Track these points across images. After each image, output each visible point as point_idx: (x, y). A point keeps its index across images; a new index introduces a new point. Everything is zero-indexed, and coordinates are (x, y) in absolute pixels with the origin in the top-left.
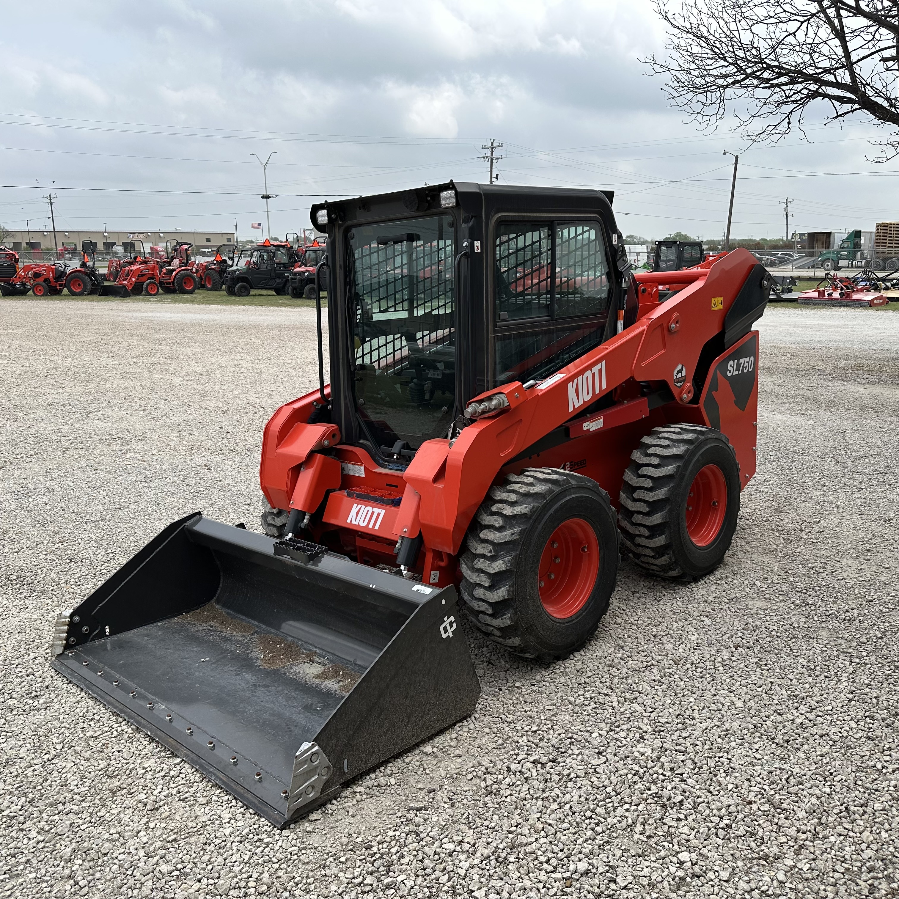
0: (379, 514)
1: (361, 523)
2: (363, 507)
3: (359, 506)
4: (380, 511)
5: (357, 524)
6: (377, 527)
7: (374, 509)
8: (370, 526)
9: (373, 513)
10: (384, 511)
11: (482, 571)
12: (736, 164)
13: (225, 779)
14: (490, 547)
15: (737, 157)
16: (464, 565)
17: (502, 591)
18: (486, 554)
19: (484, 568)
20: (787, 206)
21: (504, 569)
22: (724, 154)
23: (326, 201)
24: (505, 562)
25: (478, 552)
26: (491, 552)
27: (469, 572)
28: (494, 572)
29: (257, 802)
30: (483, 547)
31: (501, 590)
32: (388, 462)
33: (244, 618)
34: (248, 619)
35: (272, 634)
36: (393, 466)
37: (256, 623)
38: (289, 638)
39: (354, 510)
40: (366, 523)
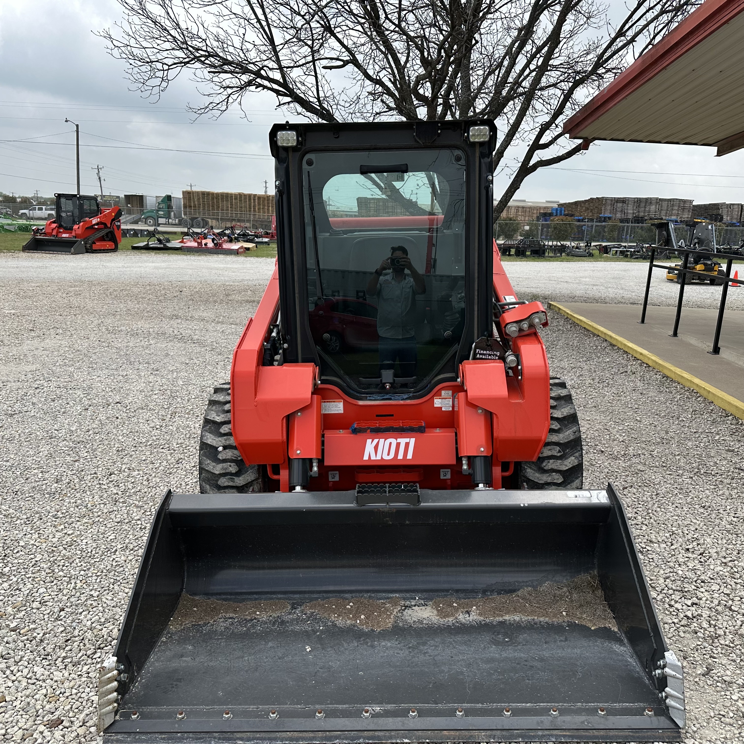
0: (407, 445)
1: (386, 457)
2: (382, 441)
3: (376, 441)
4: (407, 440)
5: (379, 458)
6: (410, 456)
7: (399, 440)
8: (400, 457)
9: (398, 445)
10: (412, 441)
11: (553, 470)
12: (77, 132)
13: (568, 734)
14: (558, 448)
15: (77, 126)
16: (529, 470)
17: (577, 483)
18: (556, 454)
19: (555, 468)
20: (99, 172)
21: (577, 463)
22: (66, 121)
23: (287, 122)
24: (576, 458)
25: (545, 455)
26: (559, 452)
27: (537, 475)
28: (567, 468)
29: (631, 734)
30: (550, 450)
31: (575, 483)
32: (367, 394)
33: (256, 596)
34: (263, 596)
35: (317, 599)
36: (375, 396)
37: (279, 596)
38: (346, 595)
39: (370, 445)
40: (392, 456)
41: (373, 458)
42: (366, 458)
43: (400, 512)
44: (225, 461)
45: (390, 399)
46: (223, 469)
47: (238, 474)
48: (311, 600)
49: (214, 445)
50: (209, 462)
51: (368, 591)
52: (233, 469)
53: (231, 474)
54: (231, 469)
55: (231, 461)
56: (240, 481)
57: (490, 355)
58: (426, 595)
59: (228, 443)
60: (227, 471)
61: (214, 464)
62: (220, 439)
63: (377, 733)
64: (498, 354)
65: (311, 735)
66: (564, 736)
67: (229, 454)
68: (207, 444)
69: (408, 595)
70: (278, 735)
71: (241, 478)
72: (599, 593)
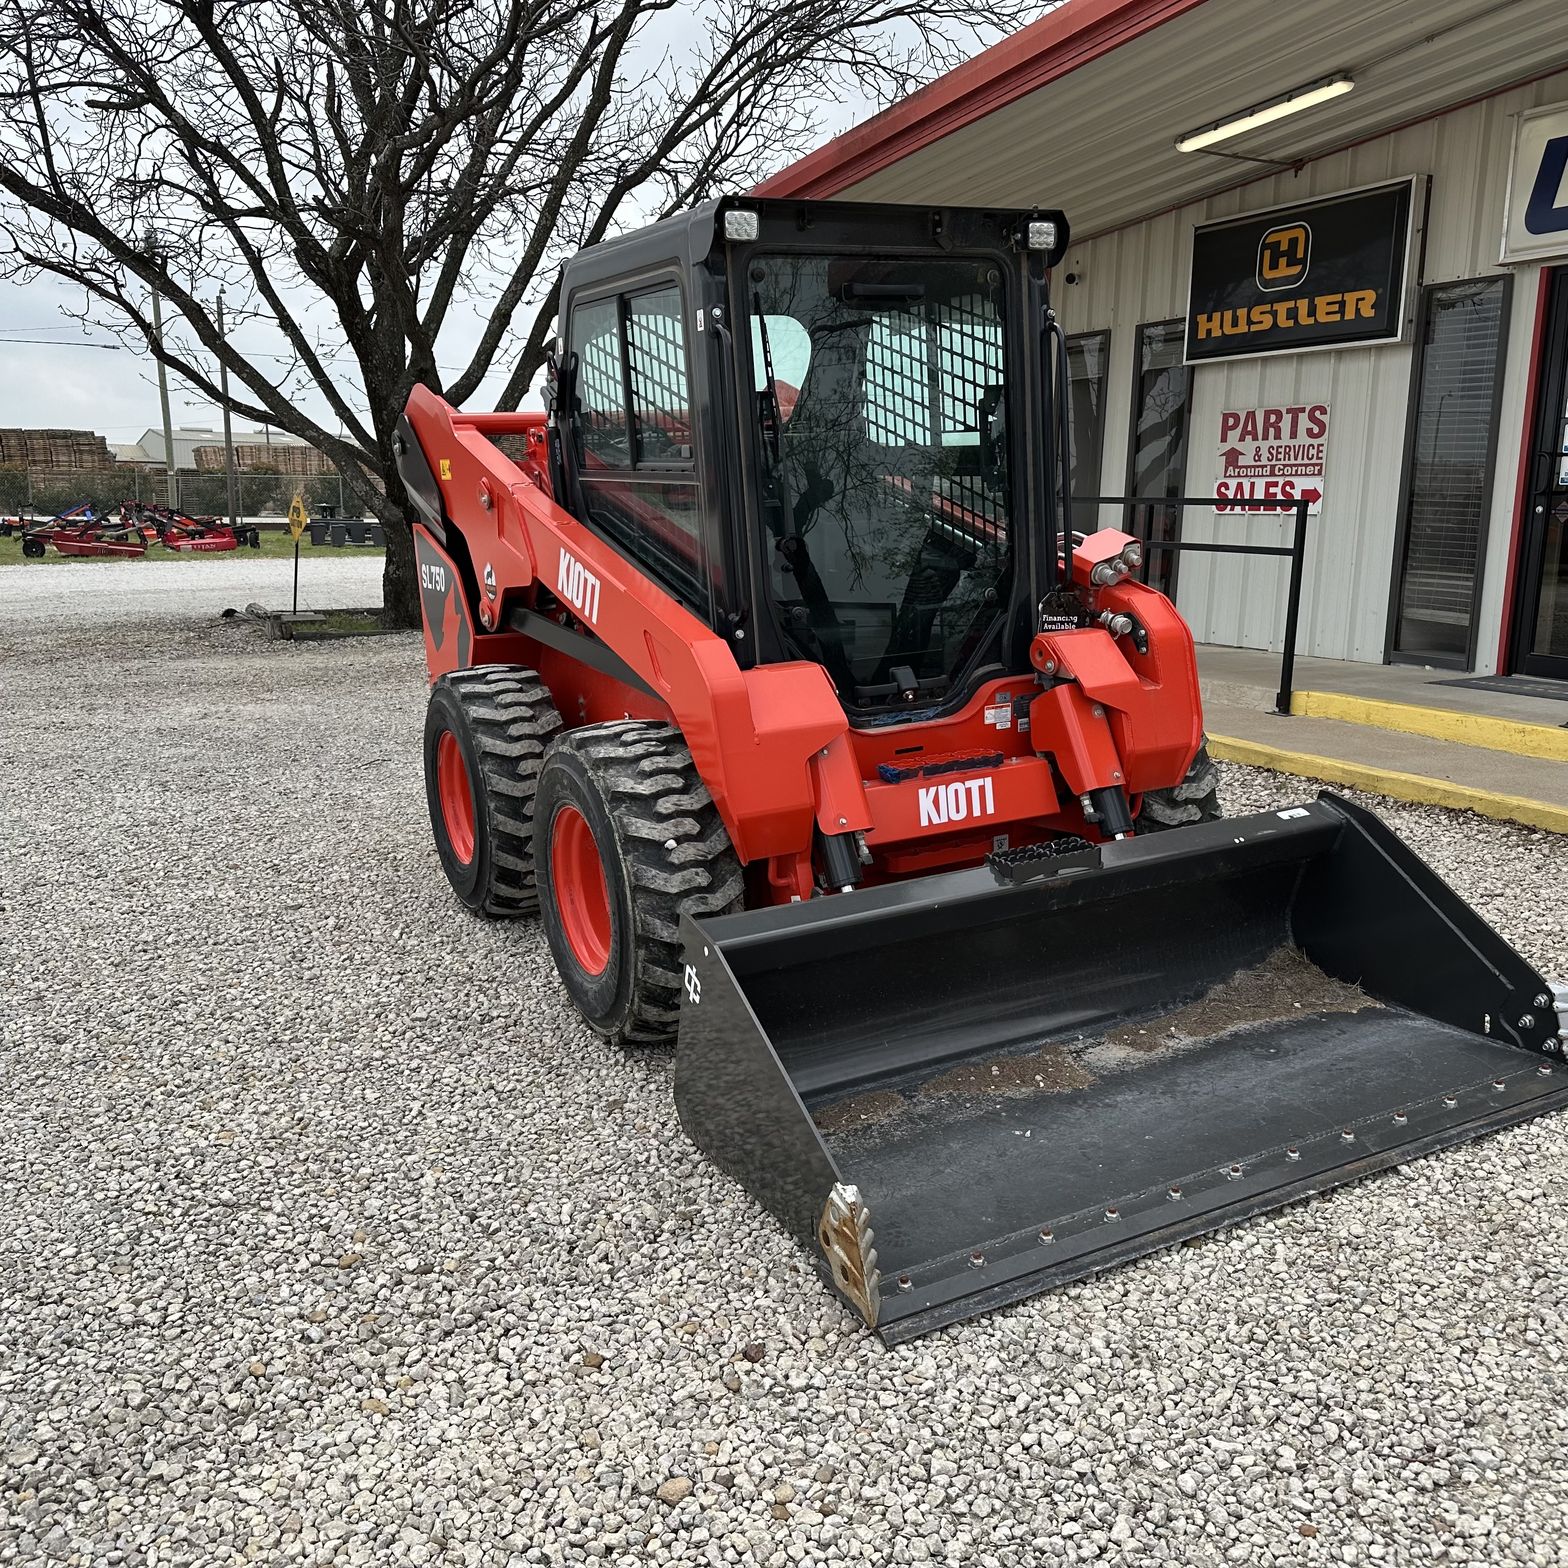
0: (982, 789)
1: (956, 817)
2: (942, 788)
3: (933, 790)
4: (980, 782)
5: (944, 819)
6: (990, 810)
7: (969, 784)
8: (977, 812)
9: (968, 791)
10: (988, 781)
11: (1187, 801)
16: (1155, 807)
18: (1188, 774)
19: (1191, 796)
24: (1213, 776)
27: (1168, 812)
32: (870, 715)
33: (832, 1096)
34: (843, 1093)
35: (932, 1075)
36: (883, 718)
37: (868, 1086)
38: (973, 1059)
39: (925, 799)
40: (963, 814)
41: (936, 821)
42: (924, 822)
43: (1077, 885)
44: (683, 867)
45: (909, 721)
46: (684, 881)
47: (710, 889)
48: (925, 1079)
49: (657, 838)
50: (654, 872)
51: (1001, 1045)
52: (703, 879)
53: (699, 889)
54: (699, 879)
55: (696, 864)
56: (717, 901)
57: (1062, 623)
58: (1088, 1030)
59: (681, 831)
60: (694, 884)
61: (666, 875)
62: (664, 825)
63: (1268, 1195)
64: (1075, 619)
65: (1186, 1225)
66: (1481, 1126)
67: (690, 851)
68: (641, 840)
69: (1063, 1036)
70: (1142, 1240)
71: (718, 895)
72: (1315, 969)
